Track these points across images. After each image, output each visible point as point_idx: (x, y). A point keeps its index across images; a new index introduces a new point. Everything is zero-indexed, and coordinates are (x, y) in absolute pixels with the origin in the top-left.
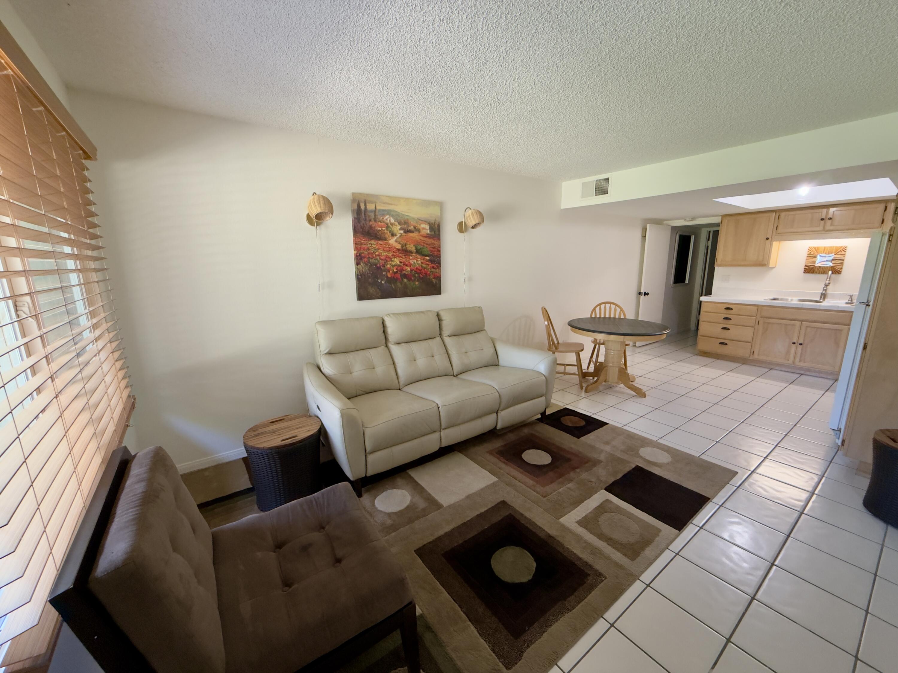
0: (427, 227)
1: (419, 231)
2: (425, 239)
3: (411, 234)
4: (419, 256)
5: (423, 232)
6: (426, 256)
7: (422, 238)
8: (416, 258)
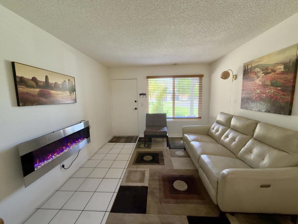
0: (282, 67)
1: (275, 71)
2: (279, 76)
3: (269, 75)
4: (272, 88)
5: (278, 71)
6: (279, 87)
7: (276, 76)
8: (270, 89)
